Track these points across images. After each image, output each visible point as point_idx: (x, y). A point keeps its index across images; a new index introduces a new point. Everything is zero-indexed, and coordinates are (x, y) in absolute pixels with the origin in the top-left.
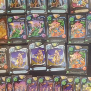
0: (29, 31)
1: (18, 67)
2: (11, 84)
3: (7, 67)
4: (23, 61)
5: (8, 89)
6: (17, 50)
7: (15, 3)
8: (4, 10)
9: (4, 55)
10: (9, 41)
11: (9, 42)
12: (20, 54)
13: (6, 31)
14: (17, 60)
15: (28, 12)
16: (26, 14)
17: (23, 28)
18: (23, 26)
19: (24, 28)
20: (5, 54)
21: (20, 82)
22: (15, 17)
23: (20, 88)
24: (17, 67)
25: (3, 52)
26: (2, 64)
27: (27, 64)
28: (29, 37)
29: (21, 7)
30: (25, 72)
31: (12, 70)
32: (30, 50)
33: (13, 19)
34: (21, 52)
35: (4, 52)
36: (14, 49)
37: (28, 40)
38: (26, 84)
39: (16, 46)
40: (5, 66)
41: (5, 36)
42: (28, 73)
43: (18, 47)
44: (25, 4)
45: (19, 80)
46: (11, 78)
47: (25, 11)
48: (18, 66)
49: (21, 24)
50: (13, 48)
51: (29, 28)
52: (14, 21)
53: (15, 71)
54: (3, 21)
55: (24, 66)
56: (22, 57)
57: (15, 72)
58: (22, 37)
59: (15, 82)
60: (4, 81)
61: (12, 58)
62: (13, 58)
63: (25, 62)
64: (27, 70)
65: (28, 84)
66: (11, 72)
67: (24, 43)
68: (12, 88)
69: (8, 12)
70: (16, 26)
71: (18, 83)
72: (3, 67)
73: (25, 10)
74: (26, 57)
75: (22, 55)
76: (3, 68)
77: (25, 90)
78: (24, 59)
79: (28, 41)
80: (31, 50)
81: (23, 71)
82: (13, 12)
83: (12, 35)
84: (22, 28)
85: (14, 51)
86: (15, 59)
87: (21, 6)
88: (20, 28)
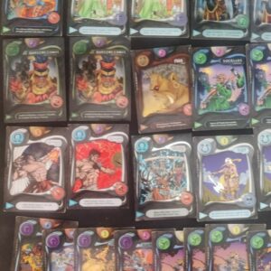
0: (258, 93)
1: (223, 200)
2: (204, 252)
3: (192, 198)
4: (240, 183)
5: (194, 266)
6: (221, 147)
7: (216, 7)
8: (182, 28)
9: (183, 162)
10: (198, 121)
11: (197, 125)
12: (229, 161)
13: (187, 90)
14: (222, 178)
15: (254, 36)
16: (249, 42)
17: (239, 82)
18: (239, 77)
19: (243, 82)
20: (185, 159)
21: (229, 244)
22: (215, 49)
23: (229, 262)
24: (222, 198)
25: (178, 153)
26: (177, 189)
27: (250, 191)
28: (258, 109)
29: (234, 20)
30: (246, 214)
31: (207, 209)
32: (260, 147)
33: (210, 56)
34: (232, 155)
35: (182, 154)
36: (212, 144)
37: (255, 118)
38: (248, 251)
39: (218, 137)
40: (187, 197)
41: (184, 105)
42: (254, 216)
43: (223, 140)
44: (245, 12)
45: (229, 240)
46: (202, 232)
47: (247, 33)
48: (224, 196)
49: (233, 70)
50: (209, 140)
51: (258, 85)
52: (213, 61)
53: (214, 212)
54: (180, 61)
55: (243, 196)
56: (235, 168)
57: (215, 215)
58: (235, 109)
59: (214, 244)
60: (180, 243)
61: (207, 171)
62: (209, 172)
63: (245, 184)
64: (251, 209)
65: (255, 250)
66: (202, 216)
67: (242, 127)
68: (206, 264)
69: (196, 33)
70: (218, 77)
71: (225, 248)
72: (177, 199)
73: (244, 30)
74: (247, 168)
75: (235, 163)
76: (180, 201)
77: (246, 267)
78: (242, 174)
79: (254, 121)
80: (264, 147)
81: (240, 211)
82: (210, 34)
83: (207, 104)
84: (237, 84)
85: (212, 151)
86: (215, 175)
87: (234, 17)
88: (230, 84)
